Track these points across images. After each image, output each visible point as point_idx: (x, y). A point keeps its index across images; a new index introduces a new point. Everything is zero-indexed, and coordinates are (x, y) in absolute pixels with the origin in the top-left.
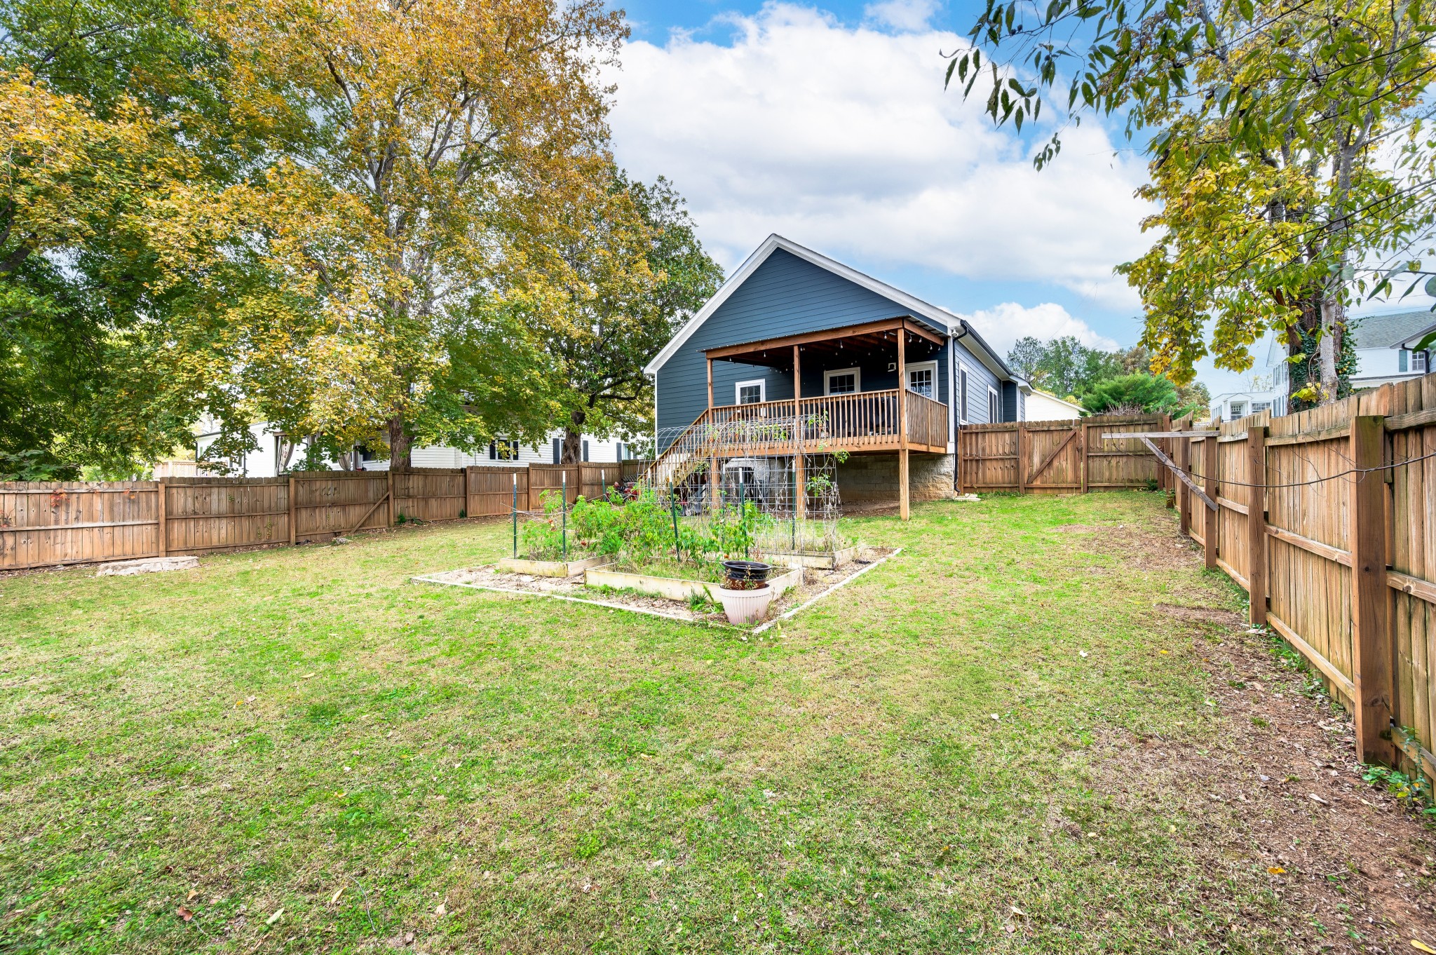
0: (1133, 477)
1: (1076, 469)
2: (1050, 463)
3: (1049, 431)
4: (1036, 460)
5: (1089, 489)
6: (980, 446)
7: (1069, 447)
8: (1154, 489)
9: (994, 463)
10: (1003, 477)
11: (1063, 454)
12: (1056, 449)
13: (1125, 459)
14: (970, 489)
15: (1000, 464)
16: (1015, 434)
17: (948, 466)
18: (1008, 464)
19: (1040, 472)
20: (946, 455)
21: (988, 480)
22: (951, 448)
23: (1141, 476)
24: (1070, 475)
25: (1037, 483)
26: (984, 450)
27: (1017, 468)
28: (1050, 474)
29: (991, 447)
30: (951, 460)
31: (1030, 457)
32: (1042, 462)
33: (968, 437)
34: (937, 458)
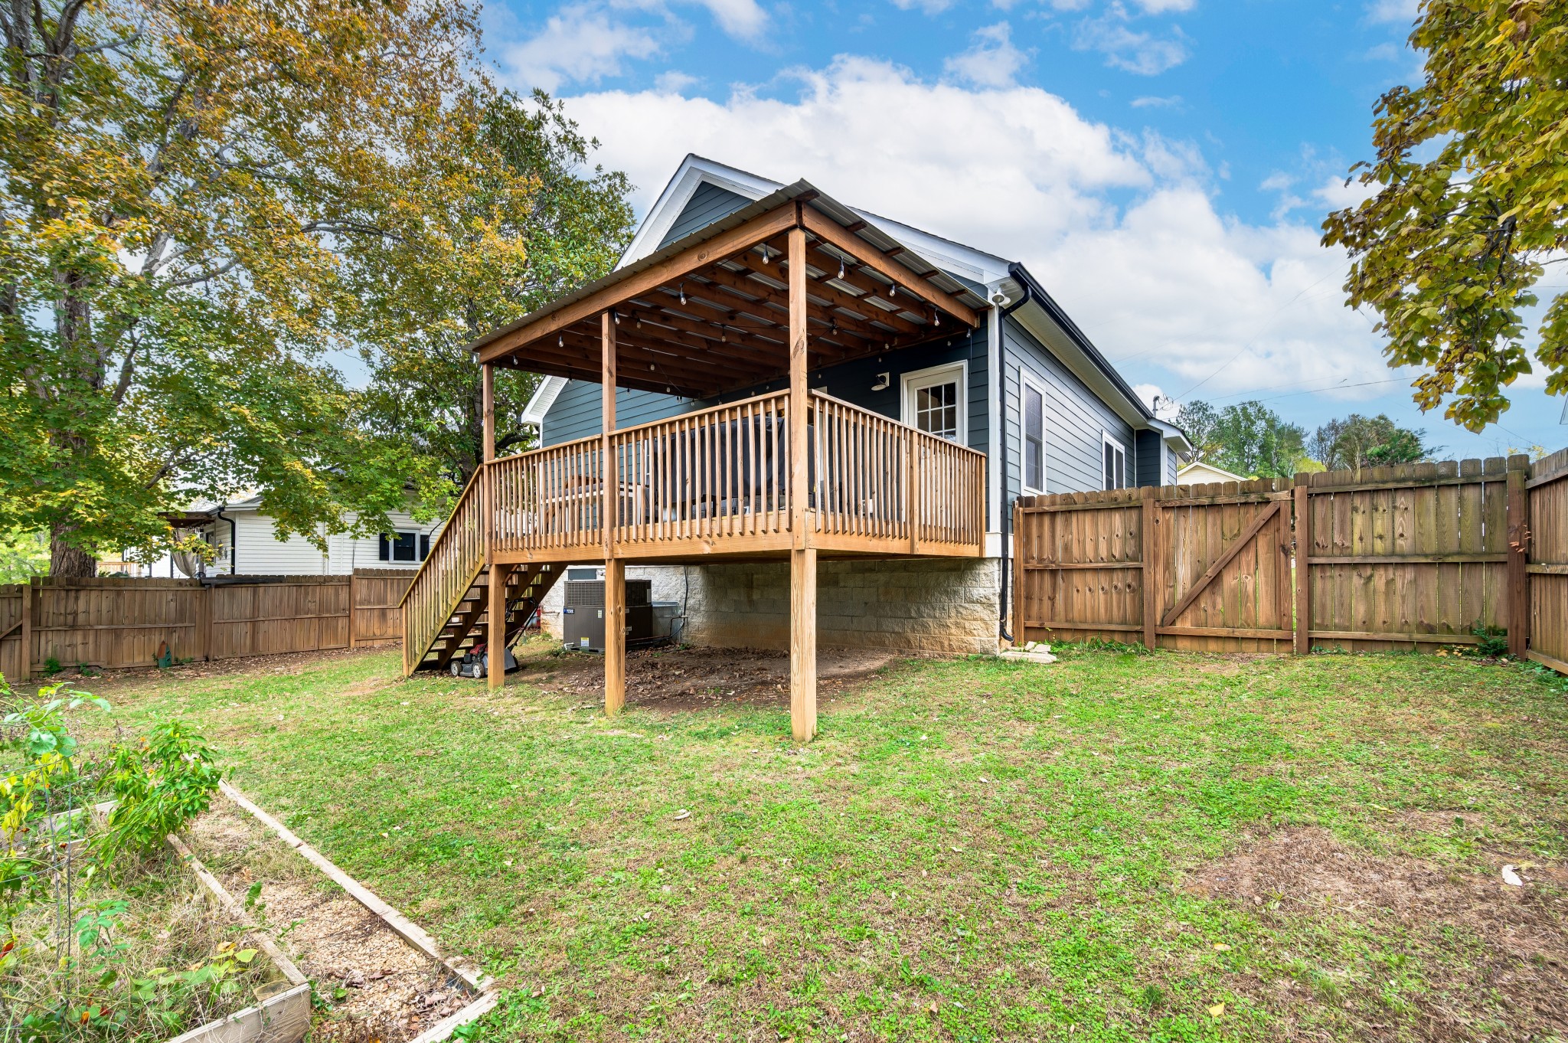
0: (1433, 618)
1: (1279, 594)
2: (1216, 581)
3: (1212, 506)
4: (1184, 572)
5: (1312, 644)
6: (1059, 543)
7: (1262, 543)
8: (1496, 652)
9: (1089, 576)
10: (1109, 608)
11: (1247, 558)
12: (1230, 548)
13: (1410, 574)
14: (1036, 633)
15: (1103, 580)
16: (1134, 514)
17: (987, 583)
18: (1118, 580)
19: (1193, 600)
20: (981, 560)
21: (1076, 614)
22: (992, 546)
23: (1454, 619)
24: (1264, 610)
25: (1185, 625)
26: (1067, 548)
27: (1137, 590)
28: (1216, 605)
29: (1082, 543)
30: (994, 570)
31: (1169, 566)
32: (1197, 577)
33: (1034, 521)
34: (963, 568)
